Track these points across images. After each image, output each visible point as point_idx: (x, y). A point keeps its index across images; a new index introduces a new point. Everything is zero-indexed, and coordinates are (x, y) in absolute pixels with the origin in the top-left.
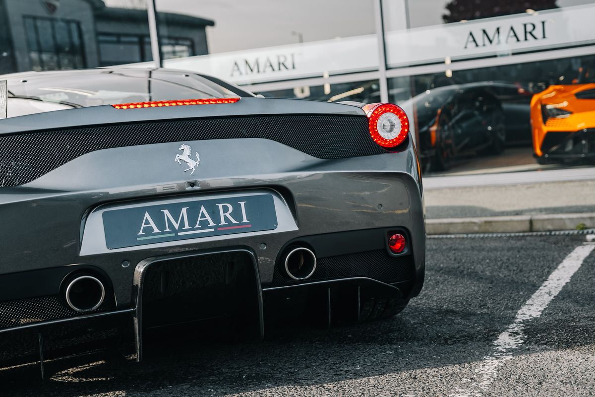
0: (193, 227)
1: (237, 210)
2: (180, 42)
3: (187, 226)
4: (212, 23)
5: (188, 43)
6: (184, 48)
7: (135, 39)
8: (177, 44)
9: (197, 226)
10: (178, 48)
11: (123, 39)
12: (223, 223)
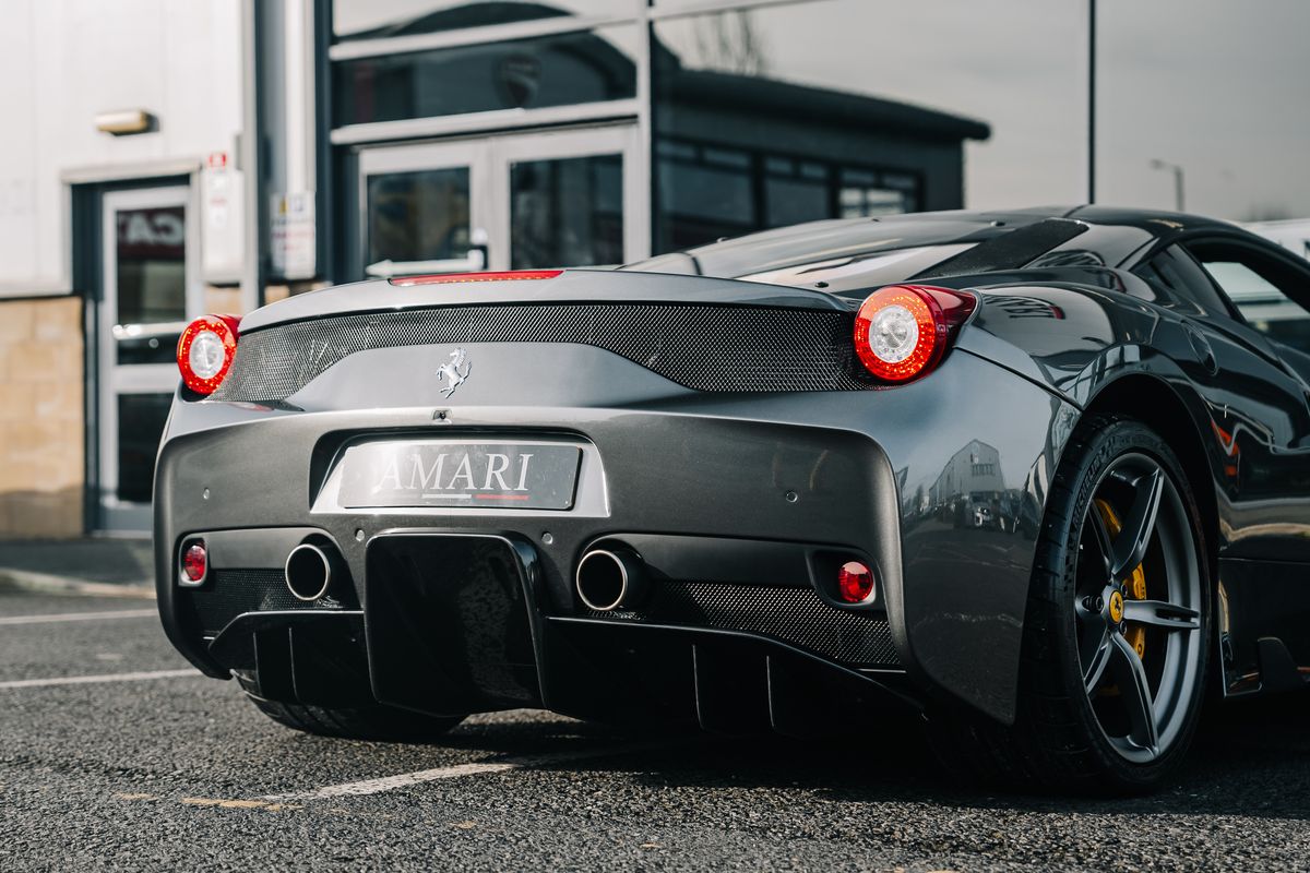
0: (444, 487)
1: (516, 466)
2: (888, 180)
3: (437, 486)
4: (981, 132)
5: (908, 183)
6: (893, 197)
7: (741, 161)
8: (880, 186)
9: (451, 487)
10: (875, 196)
11: (712, 156)
12: (487, 487)
